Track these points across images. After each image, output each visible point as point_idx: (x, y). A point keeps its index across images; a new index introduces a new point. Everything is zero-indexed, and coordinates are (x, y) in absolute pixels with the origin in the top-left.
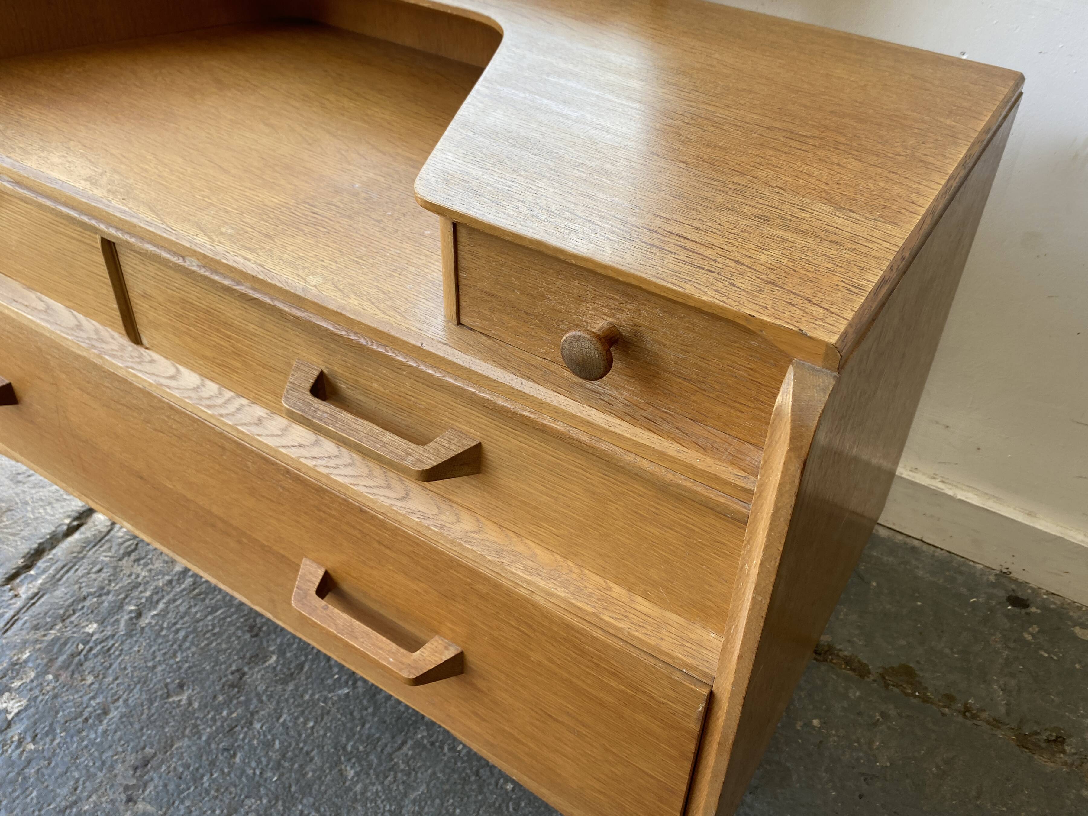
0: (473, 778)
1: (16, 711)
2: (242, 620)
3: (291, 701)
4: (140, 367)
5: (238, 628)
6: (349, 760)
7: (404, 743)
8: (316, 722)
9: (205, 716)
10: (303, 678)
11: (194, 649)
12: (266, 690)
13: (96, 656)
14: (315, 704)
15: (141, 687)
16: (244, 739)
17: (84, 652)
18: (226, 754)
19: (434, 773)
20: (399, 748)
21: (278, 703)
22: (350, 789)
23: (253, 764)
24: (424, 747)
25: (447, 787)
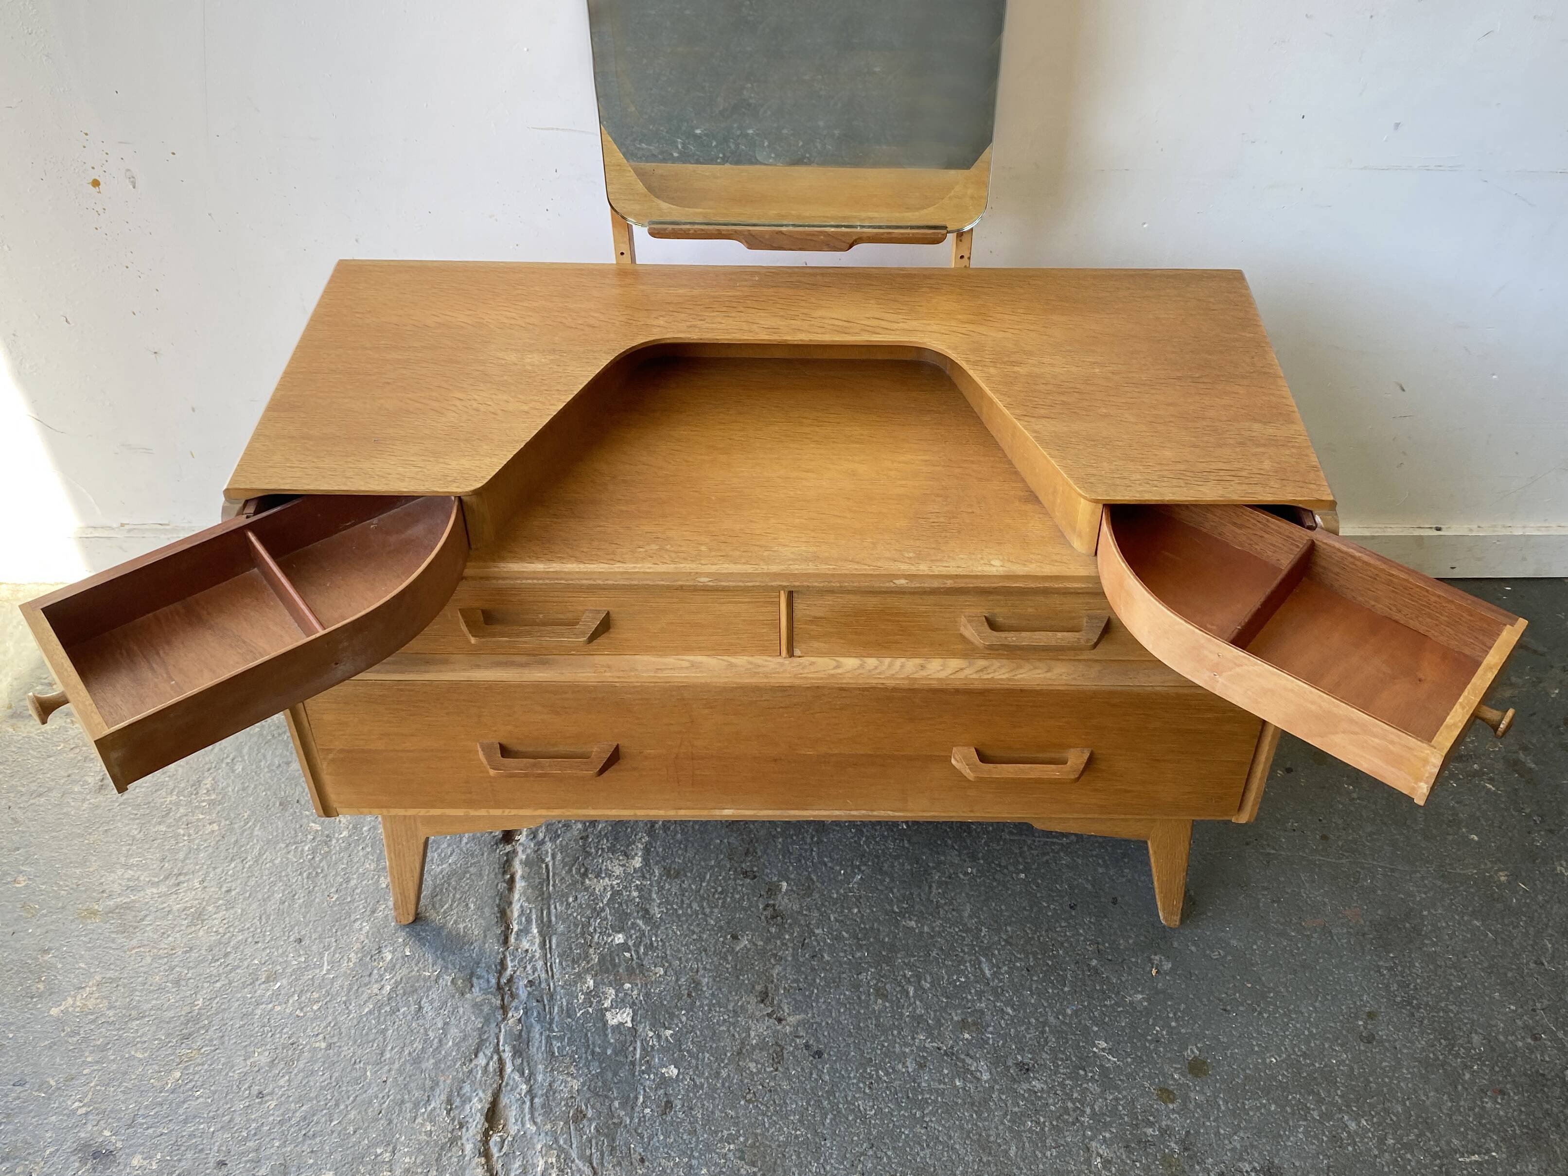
0: (995, 884)
1: (629, 1019)
2: (731, 873)
3: (827, 903)
4: (806, 671)
5: (735, 880)
6: (904, 917)
7: (930, 887)
8: (858, 907)
9: (775, 946)
10: (819, 885)
11: (716, 910)
12: (801, 907)
13: (645, 954)
14: (846, 896)
15: (707, 955)
16: (819, 944)
17: (635, 957)
18: (816, 959)
19: (967, 894)
20: (930, 893)
21: (819, 910)
22: (921, 933)
23: (842, 954)
24: (946, 883)
25: (983, 898)
